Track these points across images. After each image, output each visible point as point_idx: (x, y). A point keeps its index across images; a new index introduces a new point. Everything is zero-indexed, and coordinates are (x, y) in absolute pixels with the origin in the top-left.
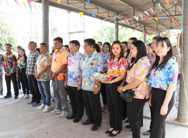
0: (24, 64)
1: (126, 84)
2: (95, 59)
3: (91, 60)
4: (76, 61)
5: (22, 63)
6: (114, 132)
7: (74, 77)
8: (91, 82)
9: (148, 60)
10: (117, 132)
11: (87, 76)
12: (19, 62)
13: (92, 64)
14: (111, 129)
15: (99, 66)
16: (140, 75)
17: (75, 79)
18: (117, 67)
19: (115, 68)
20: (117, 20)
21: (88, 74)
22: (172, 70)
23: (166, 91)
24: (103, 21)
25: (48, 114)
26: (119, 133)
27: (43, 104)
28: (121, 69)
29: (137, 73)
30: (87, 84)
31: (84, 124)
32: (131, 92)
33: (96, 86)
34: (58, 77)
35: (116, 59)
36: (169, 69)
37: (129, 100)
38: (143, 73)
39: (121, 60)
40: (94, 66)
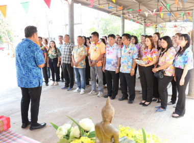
0: (55, 55)
1: (158, 66)
2: (131, 49)
3: (128, 50)
4: (114, 50)
5: (53, 54)
6: (147, 103)
7: (112, 63)
8: (129, 66)
9: (174, 50)
10: (148, 103)
11: (125, 62)
12: (50, 52)
13: (130, 53)
14: (143, 102)
15: (135, 54)
16: (169, 60)
17: (114, 65)
18: (150, 55)
19: (149, 56)
20: (123, 14)
21: (127, 60)
22: (187, 56)
23: (183, 70)
24: (110, 14)
25: (85, 95)
26: (150, 104)
27: (78, 89)
28: (153, 56)
29: (167, 58)
30: (125, 68)
31: (120, 100)
32: (162, 72)
33: (133, 70)
34: (97, 64)
35: (149, 50)
36: (185, 55)
37: (161, 77)
38: (171, 58)
39: (153, 50)
40: (131, 54)
